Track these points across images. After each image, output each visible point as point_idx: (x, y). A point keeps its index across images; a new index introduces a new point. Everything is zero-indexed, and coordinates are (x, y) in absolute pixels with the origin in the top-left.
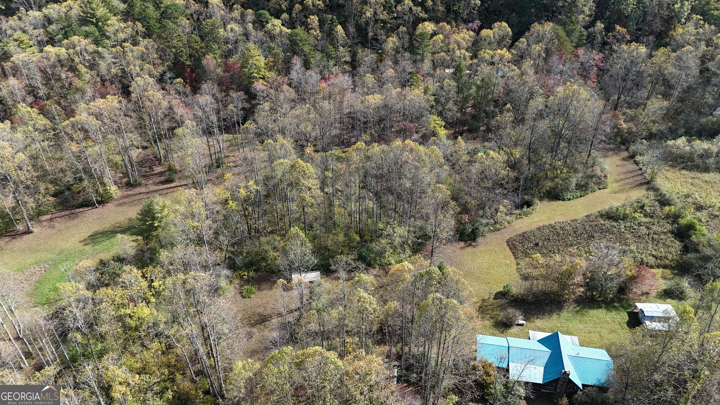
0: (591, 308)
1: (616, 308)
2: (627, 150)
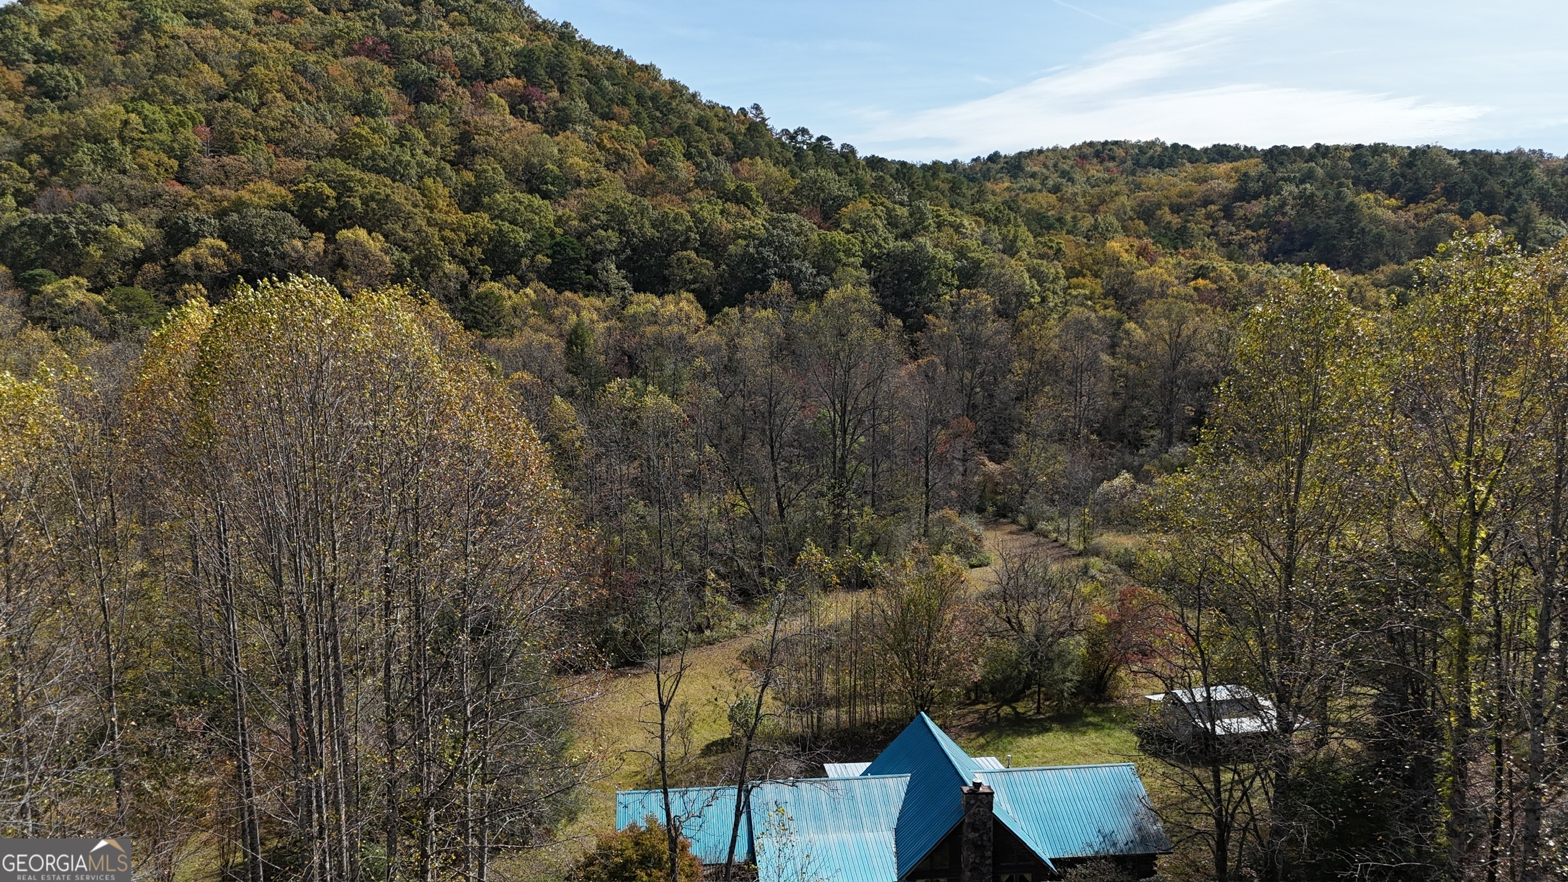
0: (1020, 734)
1: (1096, 727)
2: (1014, 522)
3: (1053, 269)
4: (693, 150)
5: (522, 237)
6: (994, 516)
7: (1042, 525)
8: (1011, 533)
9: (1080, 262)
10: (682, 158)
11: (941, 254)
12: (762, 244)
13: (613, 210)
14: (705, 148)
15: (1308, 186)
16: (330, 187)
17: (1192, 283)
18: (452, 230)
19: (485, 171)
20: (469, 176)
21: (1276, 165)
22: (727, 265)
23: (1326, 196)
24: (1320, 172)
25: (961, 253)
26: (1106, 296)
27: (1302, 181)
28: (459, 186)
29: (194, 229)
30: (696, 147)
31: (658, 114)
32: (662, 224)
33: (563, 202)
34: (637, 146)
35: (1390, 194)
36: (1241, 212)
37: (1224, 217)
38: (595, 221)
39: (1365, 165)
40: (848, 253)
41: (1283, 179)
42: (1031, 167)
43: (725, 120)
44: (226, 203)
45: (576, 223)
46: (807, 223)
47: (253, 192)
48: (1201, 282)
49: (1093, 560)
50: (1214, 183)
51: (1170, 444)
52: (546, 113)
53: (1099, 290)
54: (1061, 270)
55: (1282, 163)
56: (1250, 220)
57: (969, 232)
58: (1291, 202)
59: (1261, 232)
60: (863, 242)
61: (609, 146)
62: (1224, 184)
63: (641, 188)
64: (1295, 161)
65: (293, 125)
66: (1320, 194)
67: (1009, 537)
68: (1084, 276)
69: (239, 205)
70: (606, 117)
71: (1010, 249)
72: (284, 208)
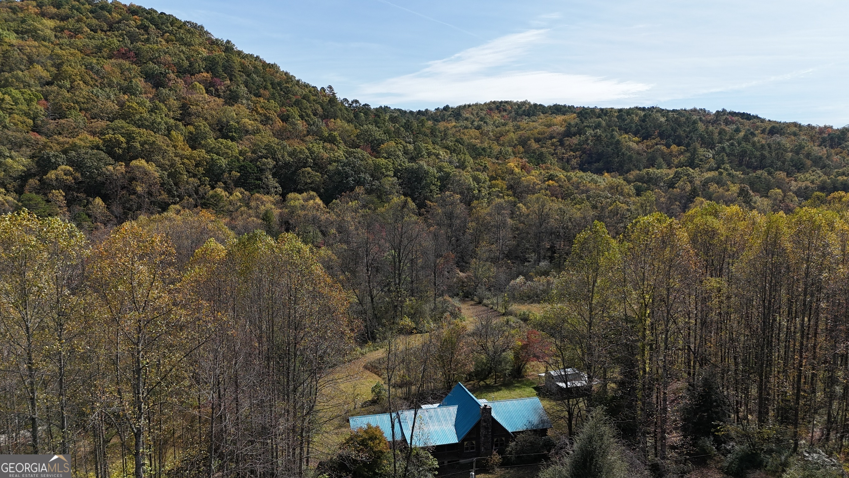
2: (472, 300)
3: (483, 176)
4: (304, 113)
5: (223, 162)
6: (463, 297)
7: (485, 301)
8: (471, 305)
9: (495, 172)
10: (299, 118)
11: (431, 170)
12: (345, 165)
13: (268, 147)
14: (310, 112)
15: (598, 130)
16: (123, 137)
17: (547, 183)
18: (187, 159)
19: (200, 126)
20: (191, 128)
21: (583, 119)
22: (328, 175)
23: (606, 136)
24: (604, 123)
25: (440, 169)
26: (508, 189)
27: (596, 128)
28: (187, 134)
29: (53, 160)
30: (305, 112)
31: (282, 93)
32: (293, 154)
33: (241, 142)
34: (275, 112)
35: (635, 135)
36: (568, 143)
37: (560, 145)
38: (260, 154)
39: (624, 120)
40: (387, 169)
41: (587, 126)
42: (466, 115)
43: (316, 95)
44: (66, 146)
45: (250, 154)
46: (365, 154)
47: (81, 139)
48: (551, 182)
49: (510, 317)
50: (555, 128)
51: (540, 261)
52: (224, 92)
53: (505, 187)
54: (487, 177)
55: (586, 118)
56: (572, 147)
57: (443, 158)
58: (591, 138)
59: (577, 153)
60: (393, 163)
61: (261, 112)
62: (560, 128)
63: (280, 134)
64: (592, 117)
65: (93, 101)
66: (604, 135)
67: (471, 307)
68: (497, 180)
69: (74, 147)
70: (258, 95)
71: (462, 166)
72: (98, 148)
